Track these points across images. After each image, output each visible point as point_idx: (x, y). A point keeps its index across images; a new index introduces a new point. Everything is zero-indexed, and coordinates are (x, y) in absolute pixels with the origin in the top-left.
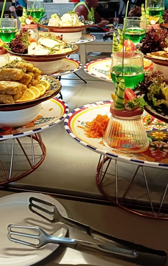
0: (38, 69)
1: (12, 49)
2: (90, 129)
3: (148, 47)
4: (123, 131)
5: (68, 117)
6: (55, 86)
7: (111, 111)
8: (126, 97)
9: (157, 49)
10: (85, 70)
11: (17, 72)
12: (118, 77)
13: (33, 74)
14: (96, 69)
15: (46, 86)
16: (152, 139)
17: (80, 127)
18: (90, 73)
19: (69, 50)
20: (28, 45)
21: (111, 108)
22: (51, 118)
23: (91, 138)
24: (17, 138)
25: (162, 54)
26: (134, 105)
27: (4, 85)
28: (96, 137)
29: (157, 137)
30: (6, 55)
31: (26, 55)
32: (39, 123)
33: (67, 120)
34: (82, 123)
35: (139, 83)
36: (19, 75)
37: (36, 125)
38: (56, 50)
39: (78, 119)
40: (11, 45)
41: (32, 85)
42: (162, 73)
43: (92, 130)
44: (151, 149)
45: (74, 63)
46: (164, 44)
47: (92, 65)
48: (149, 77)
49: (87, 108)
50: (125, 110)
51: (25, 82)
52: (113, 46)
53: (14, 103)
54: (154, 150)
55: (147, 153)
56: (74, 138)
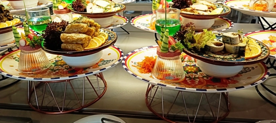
0: (98, 24)
1: (74, 9)
2: (141, 67)
3: (178, 5)
4: (165, 68)
5: (124, 59)
6: (112, 37)
7: (158, 53)
8: (170, 43)
9: (185, 6)
10: (132, 24)
11: (84, 26)
12: (163, 27)
13: (95, 28)
14: (139, 23)
15: (105, 37)
16: (187, 72)
17: (134, 66)
18: (136, 26)
19: (118, 8)
20: (86, 5)
21: (158, 52)
22: (110, 60)
23: (143, 74)
24: (87, 77)
25: (190, 10)
26: (175, 49)
27: (75, 36)
28: (147, 73)
29: (190, 71)
30: (69, 14)
31: (86, 13)
32: (102, 64)
33: (123, 62)
34: (135, 63)
35: (177, 32)
36: (85, 29)
37: (100, 66)
38: (109, 9)
39: (132, 60)
40: (73, 6)
41: (95, 36)
42: (193, 24)
43: (143, 68)
44: (187, 79)
45: (122, 18)
46: (191, 2)
47: (136, 20)
48: (184, 27)
49: (137, 52)
50: (169, 52)
51: (90, 34)
52: (153, 5)
53: (83, 50)
54: (189, 80)
55: (185, 82)
56: (132, 74)
